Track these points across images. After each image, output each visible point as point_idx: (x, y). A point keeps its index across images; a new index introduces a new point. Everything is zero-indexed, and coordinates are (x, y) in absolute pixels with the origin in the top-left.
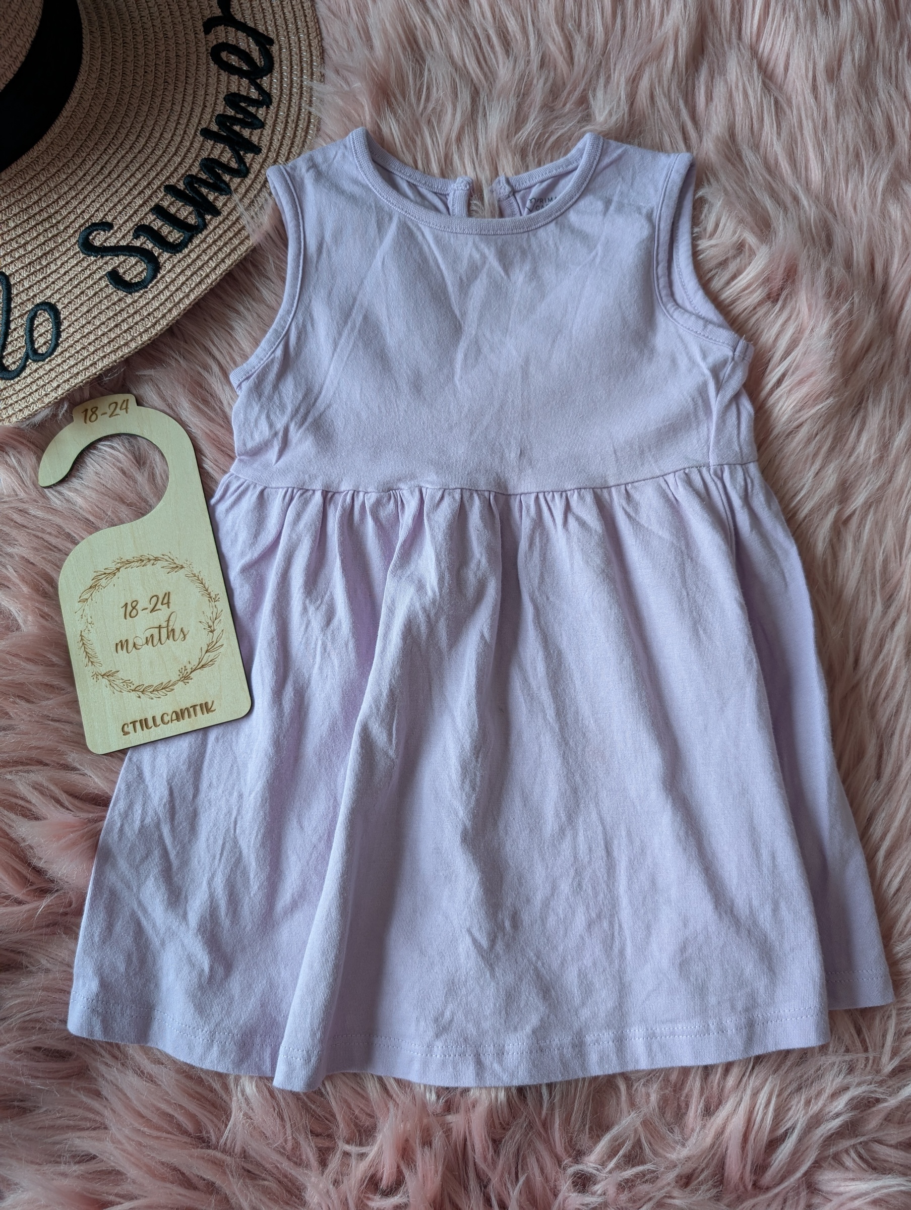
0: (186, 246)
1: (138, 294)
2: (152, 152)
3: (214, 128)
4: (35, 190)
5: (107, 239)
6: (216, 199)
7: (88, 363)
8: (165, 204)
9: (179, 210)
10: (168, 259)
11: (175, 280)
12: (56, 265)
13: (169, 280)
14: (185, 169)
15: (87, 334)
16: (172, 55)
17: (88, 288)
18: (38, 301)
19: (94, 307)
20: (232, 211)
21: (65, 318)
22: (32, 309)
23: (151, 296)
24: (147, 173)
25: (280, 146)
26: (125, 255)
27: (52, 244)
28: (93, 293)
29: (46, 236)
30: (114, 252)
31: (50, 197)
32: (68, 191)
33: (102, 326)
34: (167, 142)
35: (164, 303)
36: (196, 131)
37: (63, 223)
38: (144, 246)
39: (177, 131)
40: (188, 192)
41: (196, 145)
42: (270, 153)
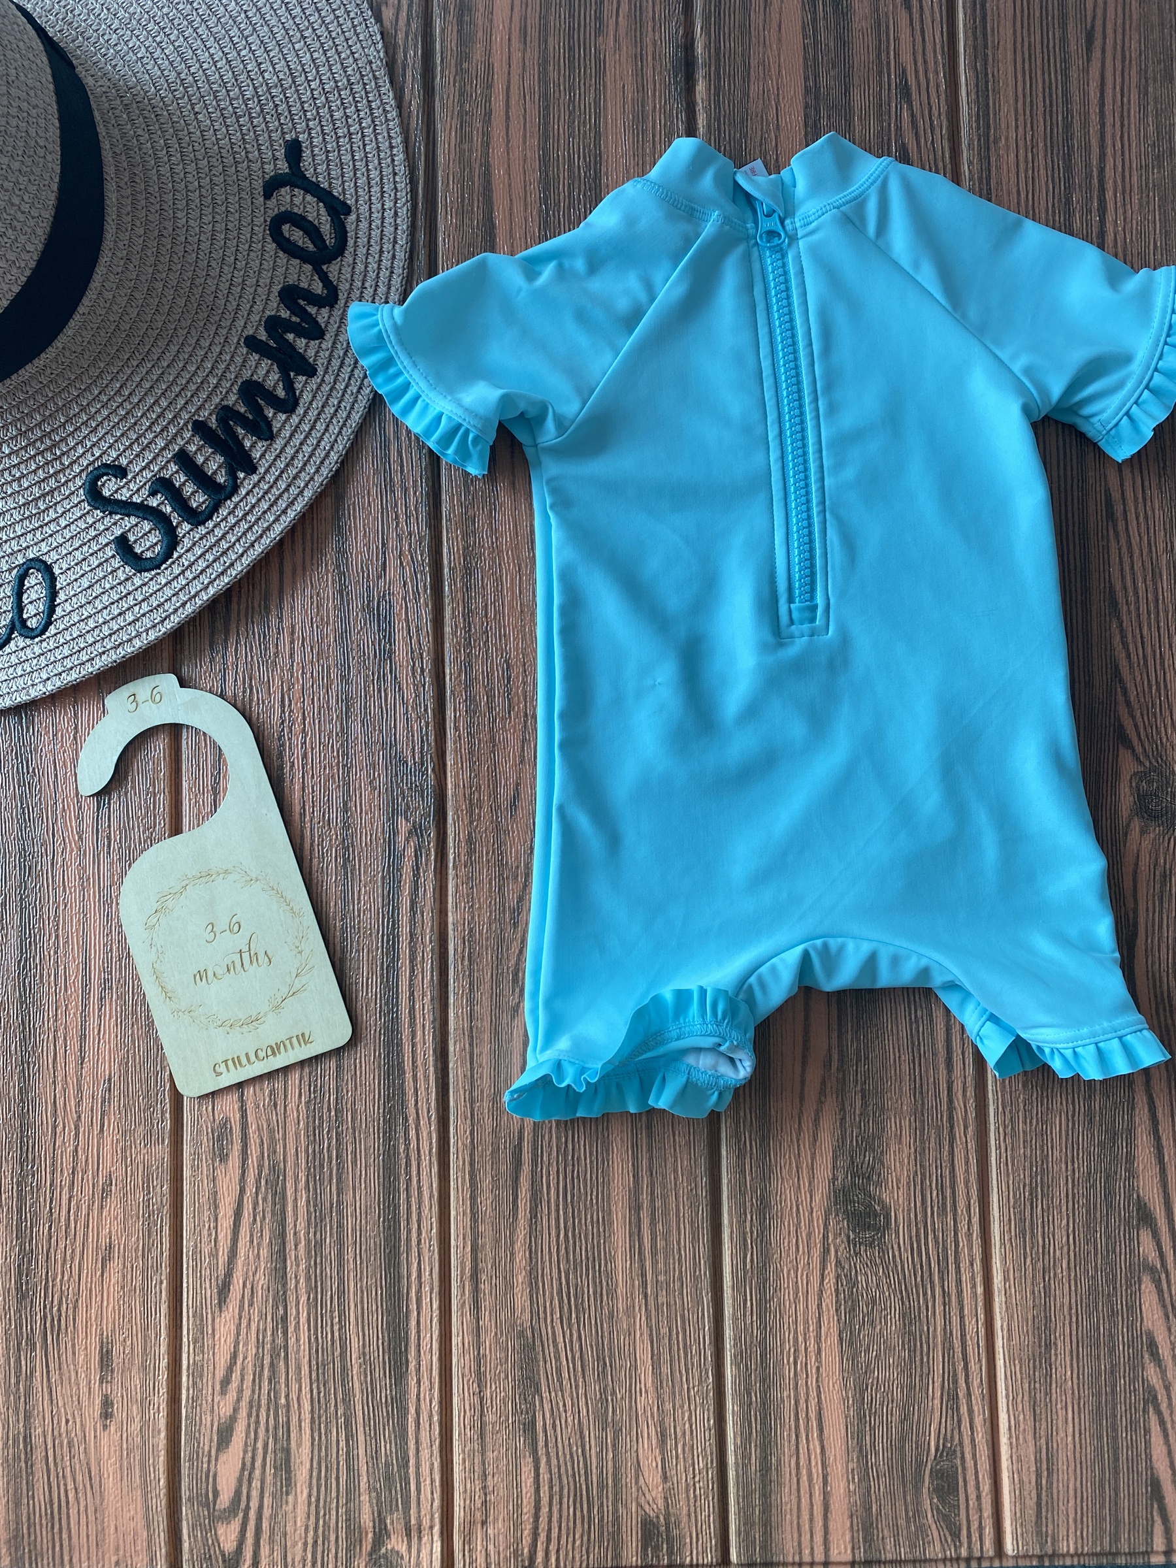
0: (210, 518)
1: (147, 575)
2: (184, 367)
3: (263, 335)
4: (38, 407)
6: (253, 446)
7: (84, 657)
8: (192, 448)
9: (207, 459)
10: (188, 533)
11: (193, 564)
12: (56, 512)
13: (186, 563)
14: (220, 397)
15: (86, 618)
16: (221, 227)
17: (92, 555)
18: (32, 556)
19: (96, 582)
20: (270, 467)
21: (61, 589)
22: (23, 564)
23: (164, 581)
24: (174, 399)
25: (341, 367)
26: (139, 517)
27: (52, 483)
28: (96, 563)
29: (46, 471)
30: (125, 509)
31: (56, 419)
32: (78, 413)
33: (104, 611)
34: (203, 353)
35: (177, 593)
36: (239, 340)
37: (69, 456)
38: (162, 508)
39: (217, 337)
40: (220, 433)
41: (238, 359)
42: (326, 376)
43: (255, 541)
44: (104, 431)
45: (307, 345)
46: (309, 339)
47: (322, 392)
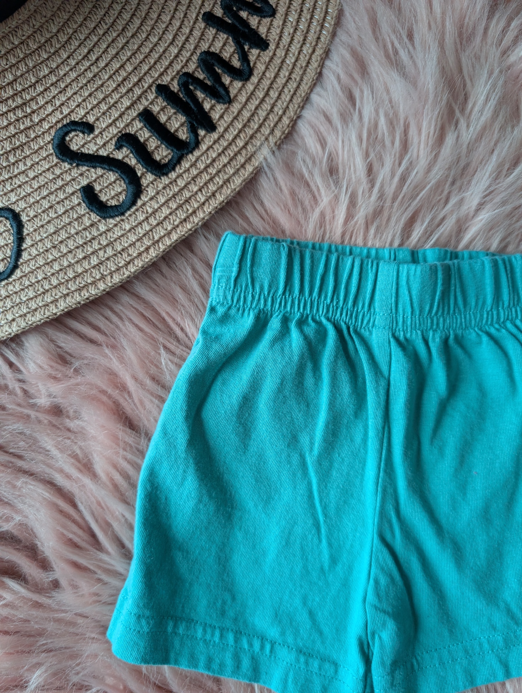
0: (174, 169)
1: (112, 222)
2: (147, 38)
3: (219, 13)
4: (10, 67)
6: (212, 108)
7: (48, 299)
8: (156, 109)
9: (169, 118)
10: (152, 183)
11: (157, 211)
12: (25, 164)
13: (150, 211)
14: (181, 64)
15: (51, 262)
17: (58, 203)
19: (61, 229)
20: (228, 127)
21: (28, 235)
23: (128, 227)
24: (138, 65)
25: (291, 42)
26: (104, 168)
27: (23, 139)
28: (63, 210)
29: (17, 128)
30: (91, 162)
31: (27, 80)
32: (48, 75)
33: (69, 254)
34: (164, 26)
35: (141, 238)
36: (198, 15)
37: (38, 114)
38: (127, 160)
39: (177, 13)
40: (181, 96)
41: (197, 33)
42: (277, 50)
43: (216, 191)
44: (72, 92)
45: (259, 23)
46: (261, 17)
47: (274, 65)
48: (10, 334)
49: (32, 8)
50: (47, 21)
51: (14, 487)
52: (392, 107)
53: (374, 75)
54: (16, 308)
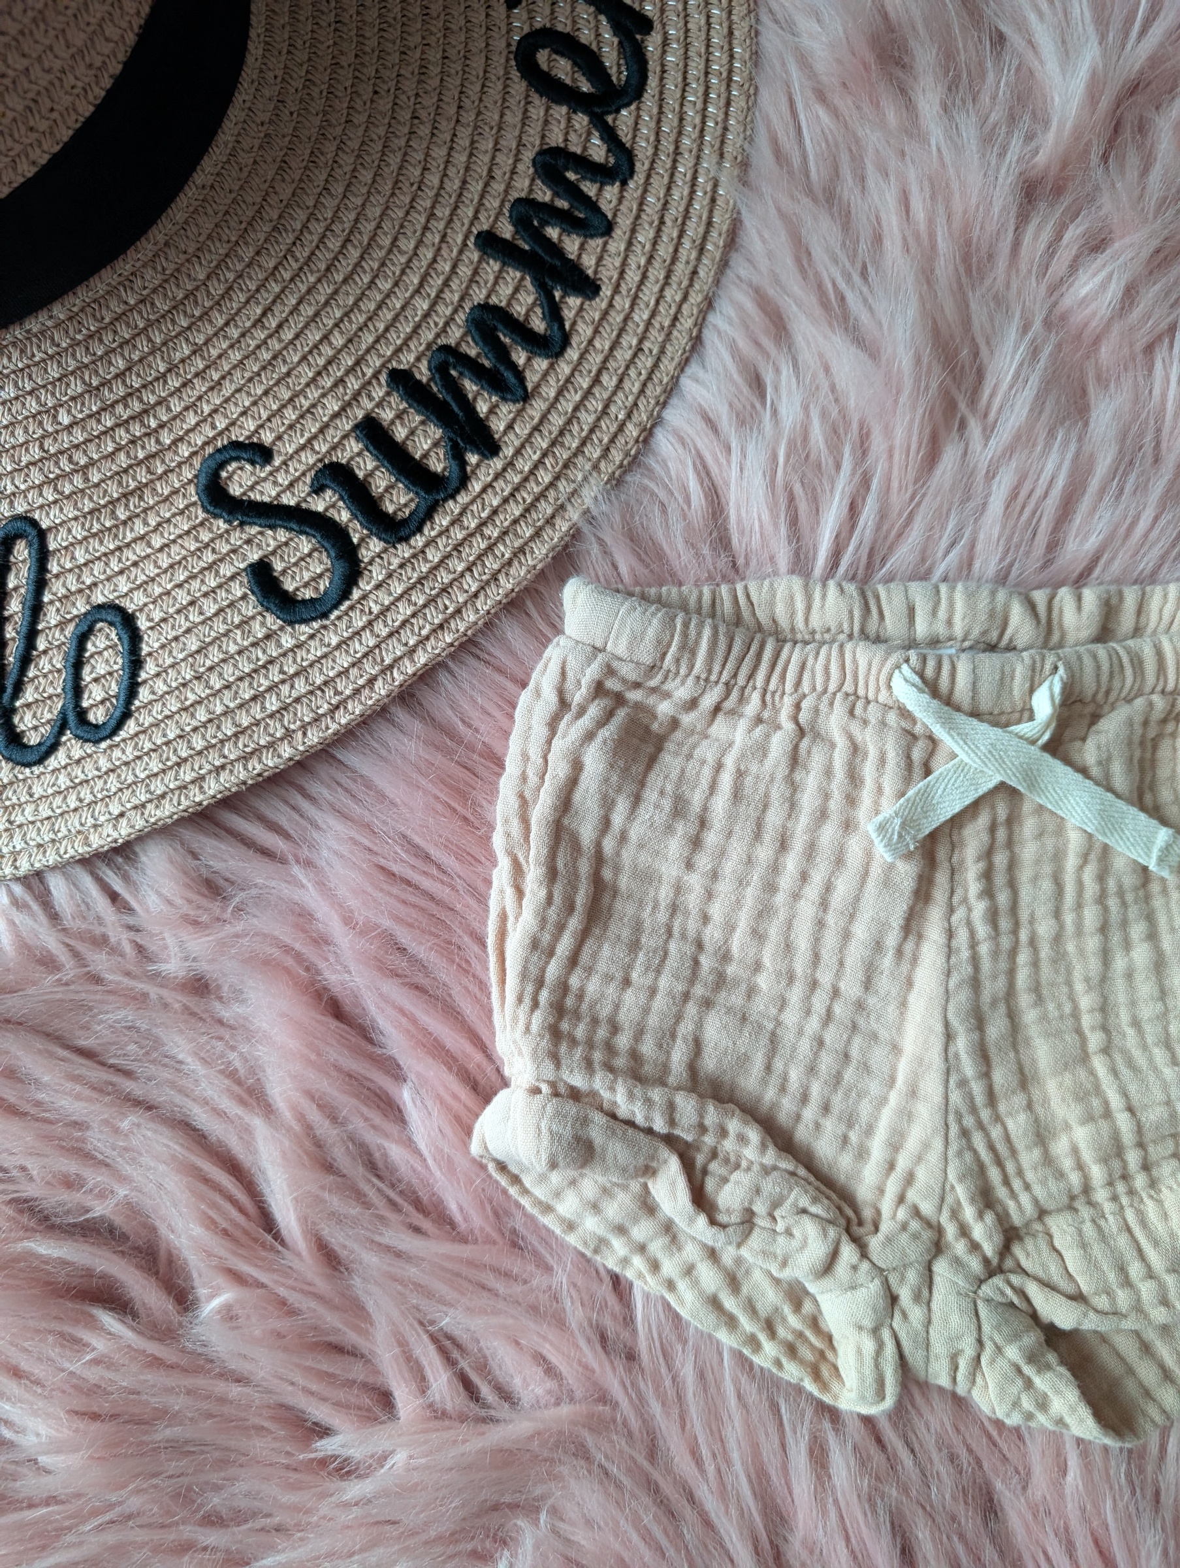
0: (419, 529)
1: (305, 629)
2: (372, 282)
3: (506, 231)
4: (121, 346)
5: (257, 483)
6: (492, 410)
7: (187, 775)
8: (387, 415)
9: (412, 432)
10: (379, 556)
11: (388, 609)
12: (146, 523)
13: (376, 609)
14: (435, 331)
15: (193, 705)
16: (434, 55)
17: (206, 595)
18: (101, 600)
19: (210, 644)
20: (523, 446)
21: (150, 654)
22: (85, 614)
23: (334, 641)
24: (356, 334)
25: (642, 282)
26: (290, 530)
27: (143, 476)
28: (214, 609)
29: (132, 455)
30: (268, 517)
31: (150, 367)
32: (189, 357)
33: (226, 692)
34: (403, 260)
35: (360, 661)
36: (466, 237)
37: (171, 430)
38: (332, 513)
39: (428, 234)
40: (435, 389)
41: (465, 271)
42: (617, 298)
43: (499, 571)
44: (233, 387)
45: (582, 247)
46: (586, 236)
47: (611, 325)
48: (116, 841)
49: (161, 238)
50: (188, 260)
51: (116, 1131)
52: (836, 400)
53: (799, 339)
54: (127, 793)
